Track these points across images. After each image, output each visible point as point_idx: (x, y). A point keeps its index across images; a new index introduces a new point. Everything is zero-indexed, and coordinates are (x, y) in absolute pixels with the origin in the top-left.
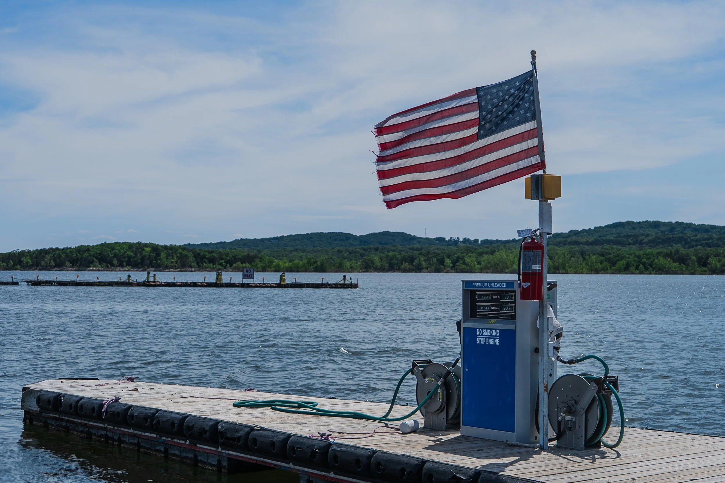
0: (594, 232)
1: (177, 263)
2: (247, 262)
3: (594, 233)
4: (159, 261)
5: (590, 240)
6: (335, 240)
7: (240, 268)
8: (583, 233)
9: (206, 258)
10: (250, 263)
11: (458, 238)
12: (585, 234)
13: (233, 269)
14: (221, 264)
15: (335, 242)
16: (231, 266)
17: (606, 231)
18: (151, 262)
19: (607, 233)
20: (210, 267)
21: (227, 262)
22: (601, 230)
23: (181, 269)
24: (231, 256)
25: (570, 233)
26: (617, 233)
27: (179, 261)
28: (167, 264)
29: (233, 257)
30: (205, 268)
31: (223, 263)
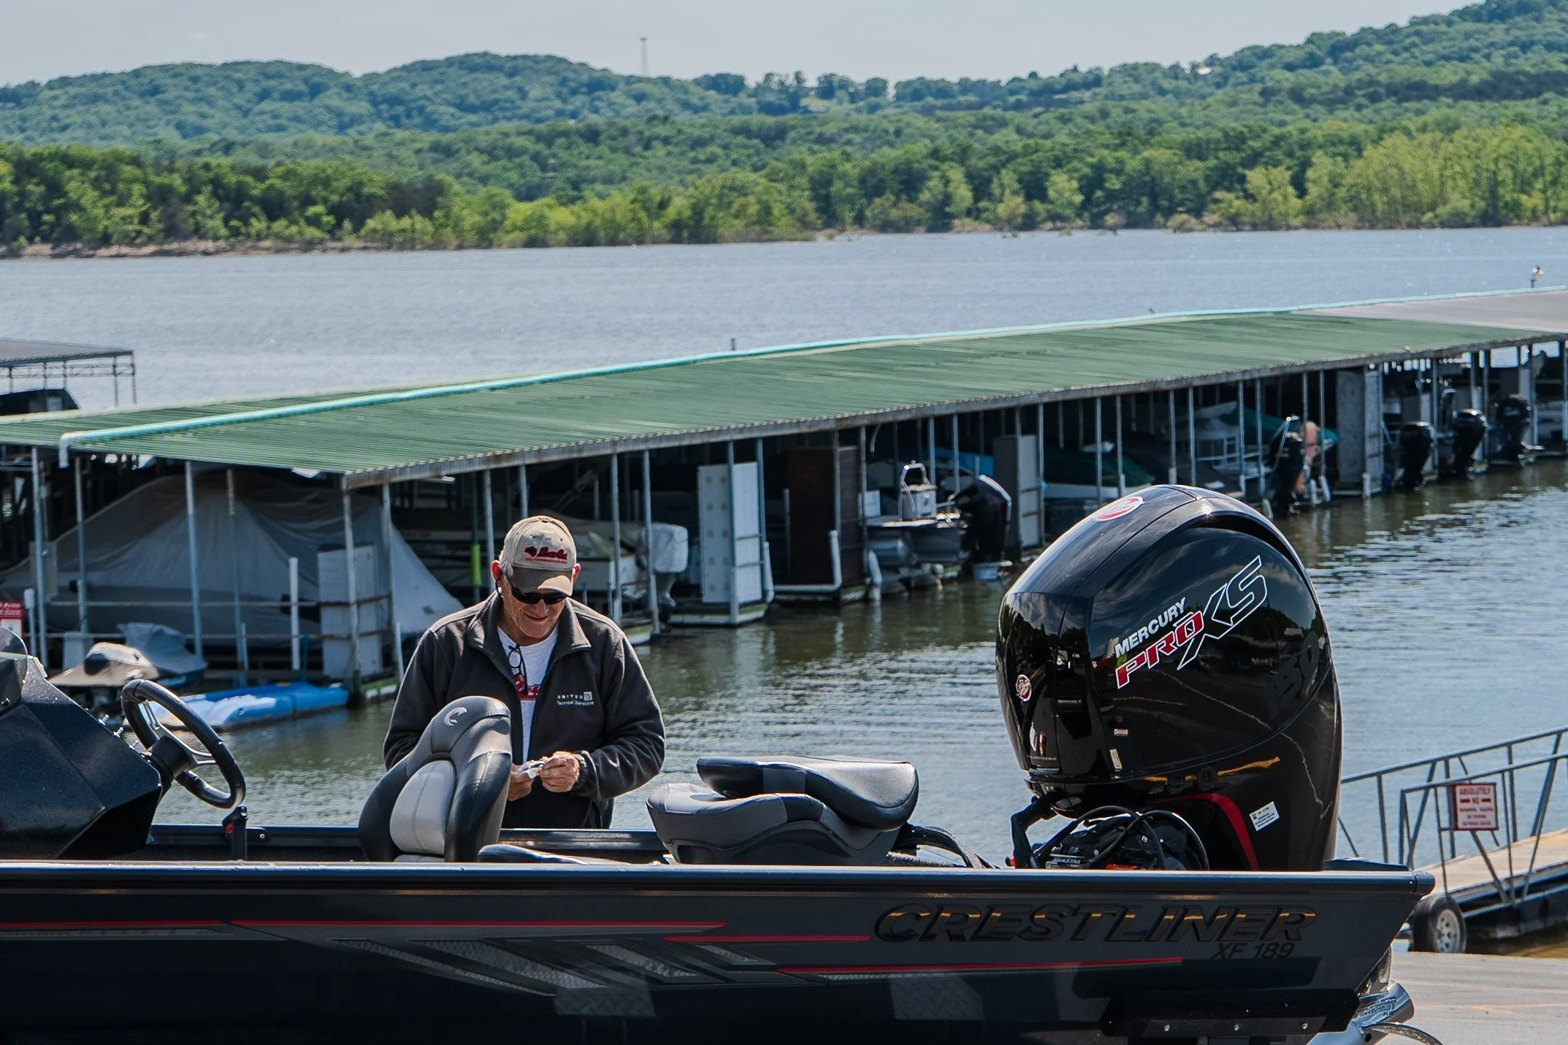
0: (1415, 39)
1: (144, 219)
2: (413, 212)
3: (1414, 45)
4: (74, 217)
5: (1475, 79)
6: (264, 96)
7: (391, 234)
8: (1369, 44)
9: (252, 199)
10: (427, 212)
11: (798, 77)
12: (1379, 47)
13: (365, 238)
14: (314, 221)
15: (265, 106)
16: (357, 228)
17: (1468, 36)
18: (35, 217)
19: (1472, 42)
20: (277, 236)
21: (338, 212)
22: (1443, 28)
23: (161, 244)
24: (344, 183)
25: (1312, 48)
26: (1512, 44)
27: (154, 215)
28: (106, 227)
29: (349, 189)
30: (259, 237)
31: (326, 219)
